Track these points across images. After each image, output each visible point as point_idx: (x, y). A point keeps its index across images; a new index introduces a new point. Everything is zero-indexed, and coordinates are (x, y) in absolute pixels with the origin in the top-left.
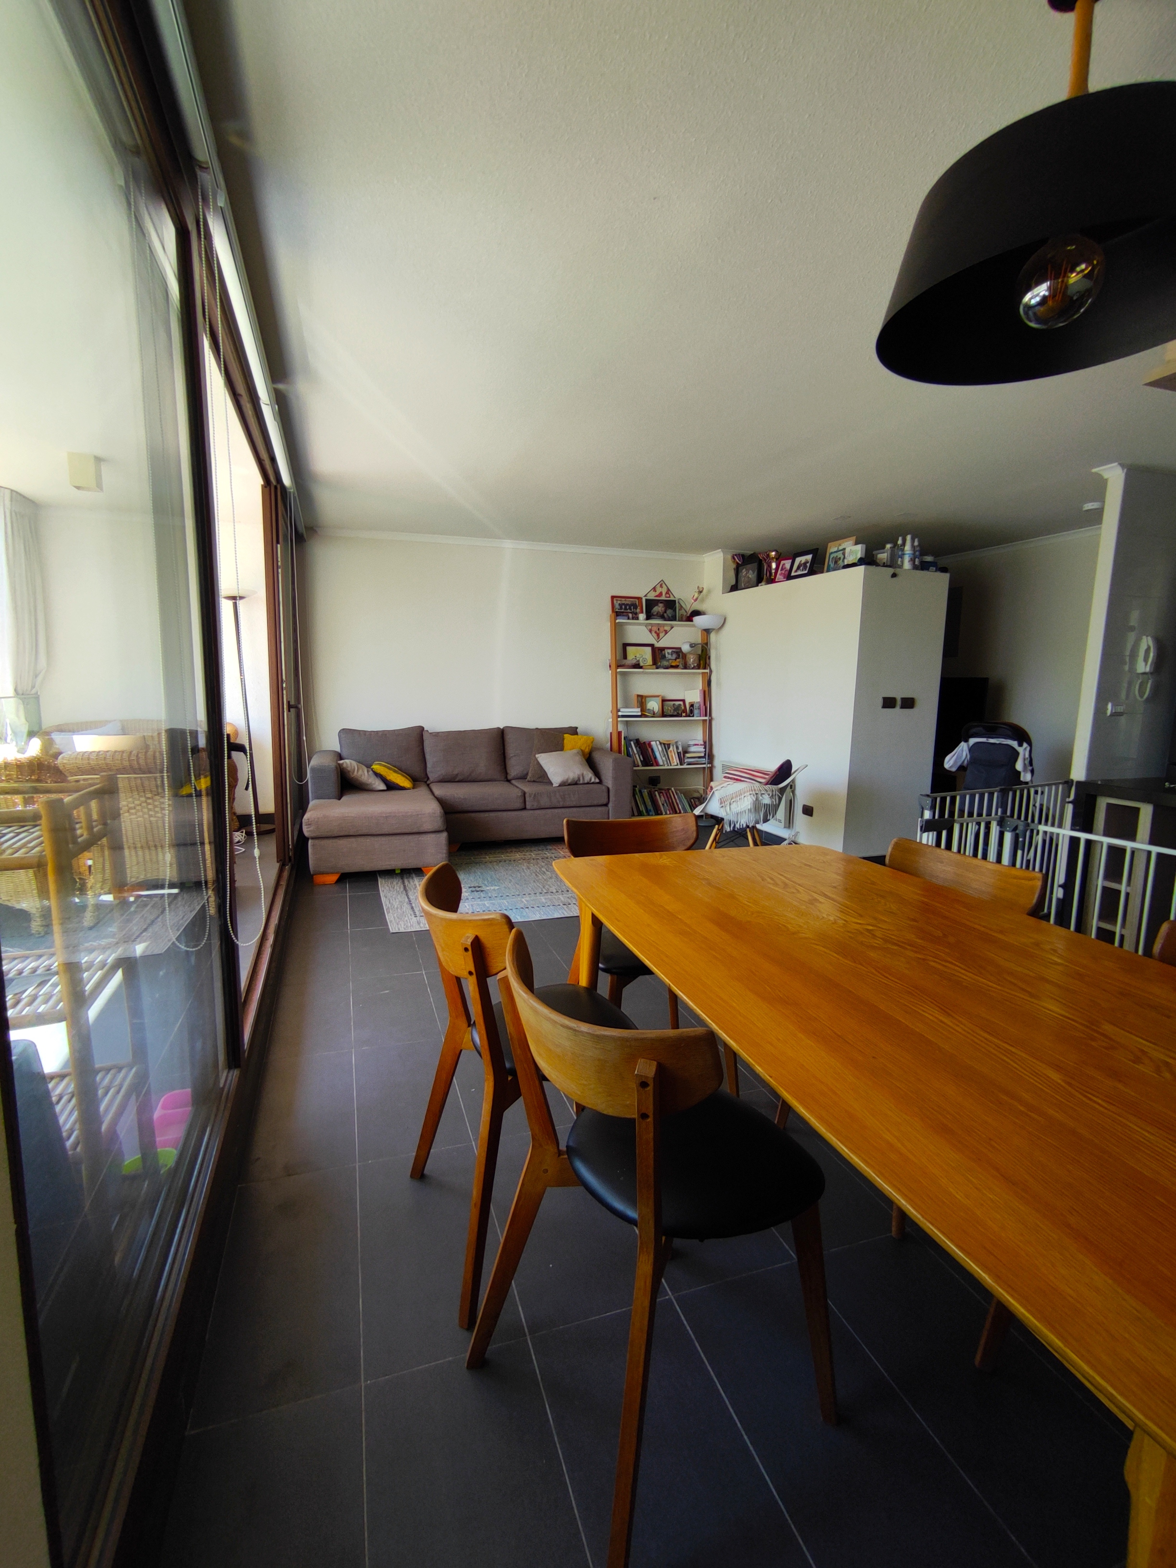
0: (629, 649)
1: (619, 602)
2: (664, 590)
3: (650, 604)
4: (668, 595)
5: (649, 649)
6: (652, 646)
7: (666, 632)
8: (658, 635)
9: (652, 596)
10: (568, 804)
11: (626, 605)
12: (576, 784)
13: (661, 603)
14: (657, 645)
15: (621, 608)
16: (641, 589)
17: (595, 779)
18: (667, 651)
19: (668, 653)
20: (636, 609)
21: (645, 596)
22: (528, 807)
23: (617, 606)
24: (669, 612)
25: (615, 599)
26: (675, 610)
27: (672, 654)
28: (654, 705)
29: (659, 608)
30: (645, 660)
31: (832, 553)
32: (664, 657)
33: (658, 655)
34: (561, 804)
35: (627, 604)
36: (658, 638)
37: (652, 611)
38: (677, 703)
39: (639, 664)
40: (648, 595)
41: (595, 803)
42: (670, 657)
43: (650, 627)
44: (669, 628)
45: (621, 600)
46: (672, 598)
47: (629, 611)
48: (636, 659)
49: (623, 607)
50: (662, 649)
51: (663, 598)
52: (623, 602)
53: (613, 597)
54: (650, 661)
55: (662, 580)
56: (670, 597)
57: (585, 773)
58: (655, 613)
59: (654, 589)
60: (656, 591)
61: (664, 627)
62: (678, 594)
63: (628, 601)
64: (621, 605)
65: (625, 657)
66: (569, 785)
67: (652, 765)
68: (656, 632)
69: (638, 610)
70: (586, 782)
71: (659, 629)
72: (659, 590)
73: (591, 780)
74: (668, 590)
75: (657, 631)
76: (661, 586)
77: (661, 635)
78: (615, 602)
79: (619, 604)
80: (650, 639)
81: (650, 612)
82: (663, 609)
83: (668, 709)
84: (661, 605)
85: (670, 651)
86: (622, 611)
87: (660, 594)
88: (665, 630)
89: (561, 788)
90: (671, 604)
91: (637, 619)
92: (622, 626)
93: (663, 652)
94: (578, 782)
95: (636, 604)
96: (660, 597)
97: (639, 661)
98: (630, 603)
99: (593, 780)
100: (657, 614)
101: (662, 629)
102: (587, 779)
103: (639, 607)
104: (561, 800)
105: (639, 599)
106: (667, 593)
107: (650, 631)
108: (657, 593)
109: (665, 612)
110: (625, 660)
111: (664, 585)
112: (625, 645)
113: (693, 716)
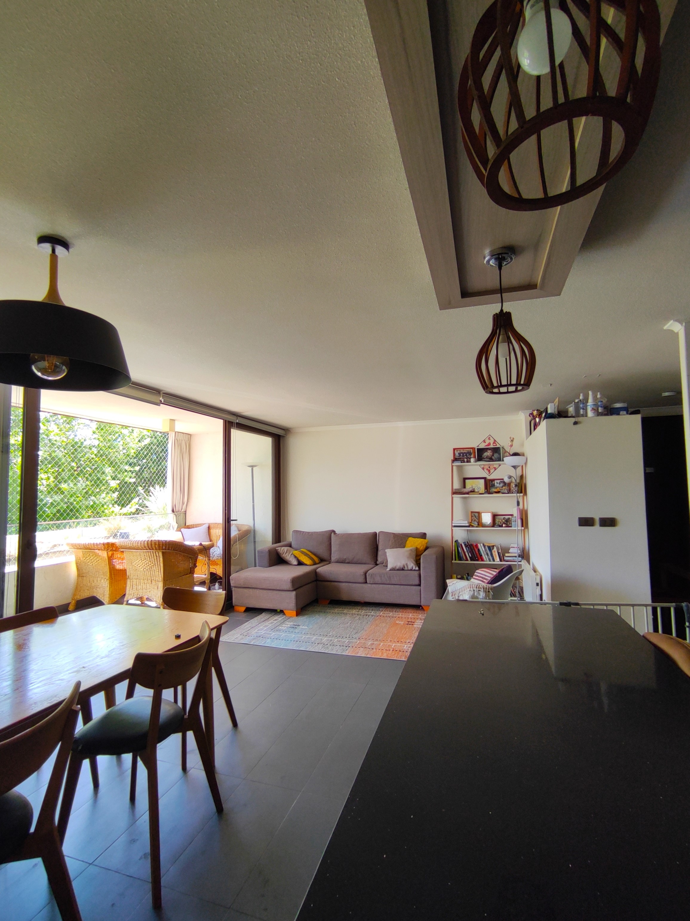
0: (467, 481)
1: (458, 452)
2: (492, 441)
3: (481, 451)
4: (495, 444)
5: (483, 481)
6: (485, 478)
7: (495, 469)
8: (489, 471)
9: (483, 446)
10: (393, 582)
11: (463, 453)
12: (403, 570)
13: (489, 450)
14: (489, 478)
15: (460, 455)
17: (416, 567)
18: (496, 481)
19: (497, 483)
20: (471, 455)
21: (478, 446)
22: (368, 582)
23: (457, 454)
24: (496, 455)
25: (456, 450)
26: (500, 454)
27: (500, 484)
28: (487, 518)
29: (488, 453)
30: (479, 488)
32: (493, 485)
33: (489, 486)
34: (388, 582)
35: (465, 453)
36: (490, 473)
37: (483, 456)
38: (507, 517)
39: (475, 492)
40: (479, 446)
41: (411, 583)
42: (498, 485)
43: (483, 466)
44: (498, 466)
45: (460, 451)
46: (498, 446)
47: (465, 457)
48: (472, 487)
49: (462, 455)
51: (492, 446)
52: (461, 452)
53: (454, 449)
54: (482, 489)
55: (490, 435)
56: (496, 445)
57: (408, 563)
58: (486, 457)
59: (484, 441)
60: (485, 443)
61: (493, 465)
62: (502, 443)
63: (465, 451)
65: (465, 487)
66: (398, 570)
67: (478, 560)
68: (487, 469)
69: (472, 456)
70: (409, 569)
71: (489, 467)
72: (487, 442)
73: (412, 568)
74: (495, 441)
75: (489, 469)
76: (489, 439)
77: (492, 471)
78: (456, 452)
79: (459, 453)
80: (484, 474)
81: (482, 457)
82: (491, 454)
83: (499, 521)
84: (489, 451)
85: (498, 481)
86: (461, 457)
87: (489, 444)
88: (494, 468)
89: (391, 571)
90: (496, 450)
91: (470, 462)
92: (462, 466)
93: (493, 482)
94: (404, 569)
95: (471, 452)
96: (489, 446)
97: (474, 489)
98: (466, 452)
99: (414, 568)
100: (487, 457)
101: (491, 467)
102: (410, 568)
103: (473, 454)
104: (387, 579)
105: (473, 449)
106: (494, 443)
107: (483, 469)
108: (486, 444)
109: (493, 455)
110: (464, 489)
111: (491, 438)
112: (465, 479)
113: (511, 527)
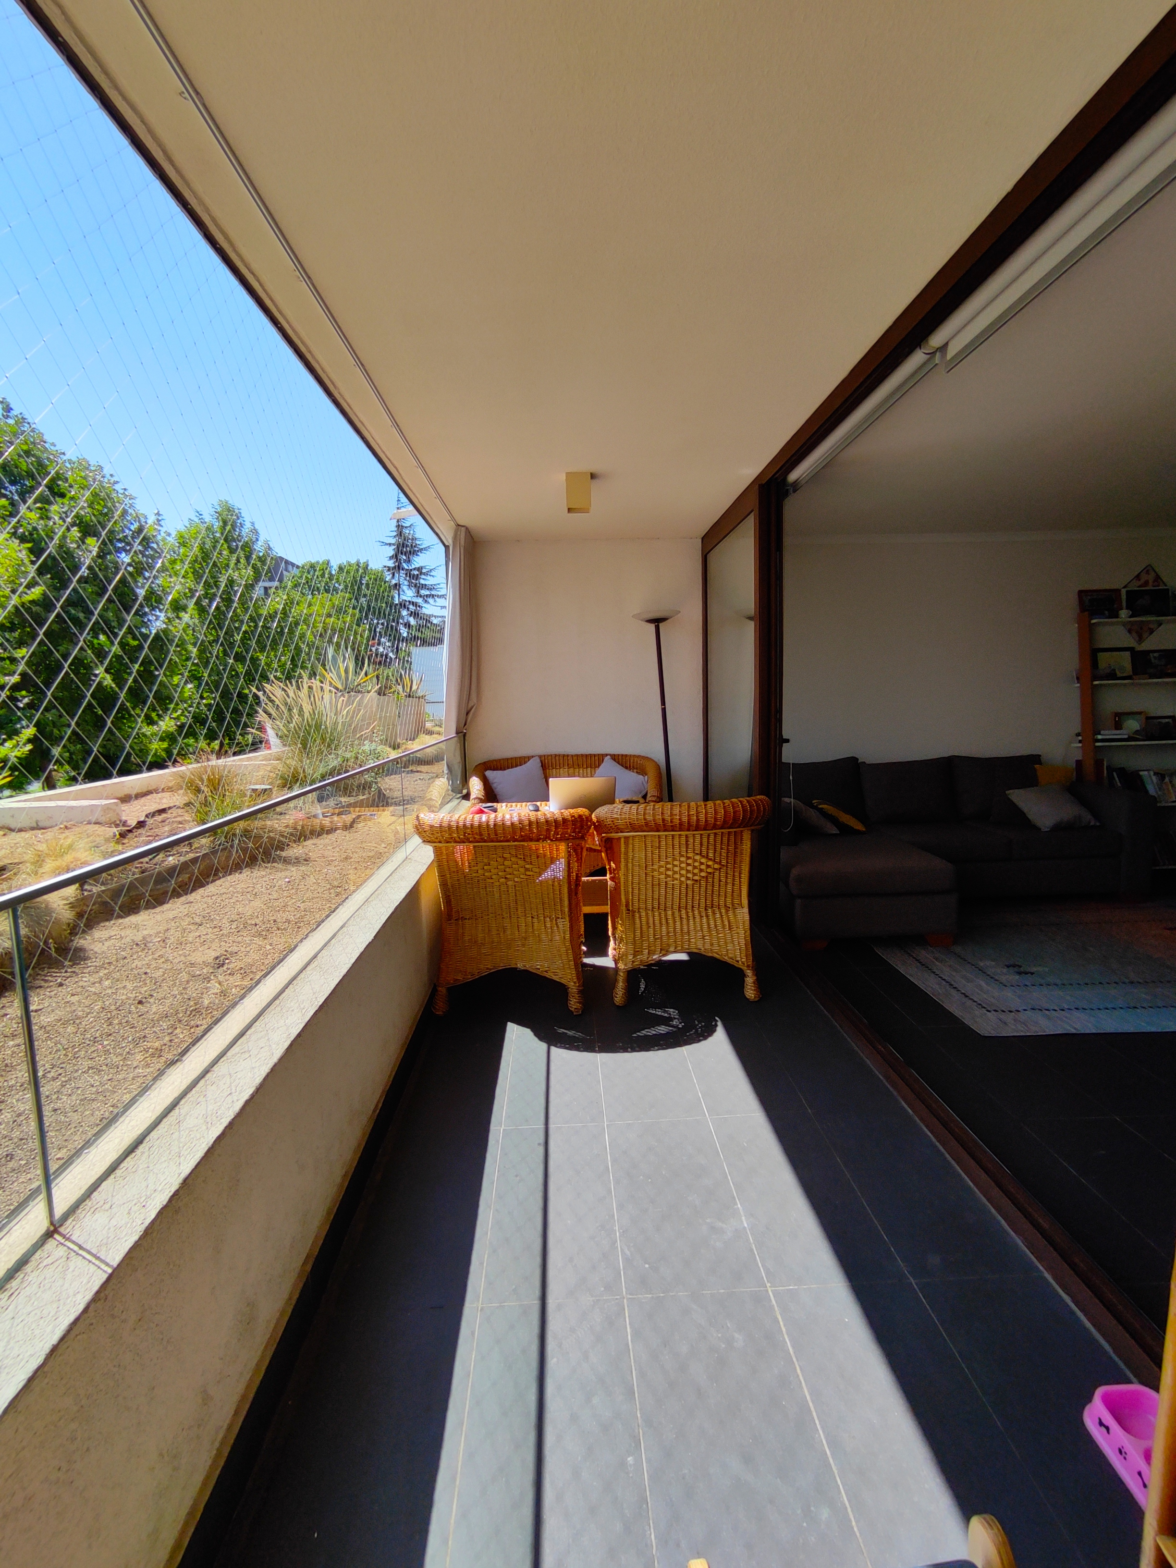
0: (1101, 655)
1: (1089, 597)
2: (1151, 577)
3: (1133, 596)
5: (1127, 654)
6: (1131, 649)
7: (1152, 631)
8: (1140, 636)
9: (1134, 587)
11: (1098, 601)
13: (1148, 593)
14: (1140, 648)
15: (1092, 605)
17: (1097, 822)
18: (1152, 655)
19: (1155, 658)
20: (1114, 604)
21: (1126, 587)
24: (1158, 605)
25: (1083, 594)
26: (1166, 602)
27: (1159, 659)
28: (1133, 725)
29: (1145, 601)
32: (1149, 663)
33: (1141, 661)
36: (1141, 639)
37: (1135, 605)
38: (1166, 720)
39: (1115, 674)
42: (1157, 662)
43: (1132, 626)
44: (1156, 626)
46: (1161, 587)
48: (1110, 667)
49: (1096, 603)
50: (1146, 653)
51: (1151, 587)
52: (1094, 597)
53: (1080, 592)
54: (1128, 669)
55: (1150, 565)
56: (1159, 585)
57: (1079, 813)
58: (1139, 608)
59: (1138, 577)
60: (1139, 580)
61: (1151, 624)
62: (1169, 580)
65: (1096, 665)
66: (1064, 829)
68: (1136, 633)
69: (1117, 606)
70: (1086, 824)
71: (1141, 628)
72: (1144, 577)
73: (1090, 822)
74: (1157, 576)
75: (1142, 631)
76: (1148, 573)
77: (1145, 635)
78: (1083, 597)
79: (1089, 600)
80: (1129, 641)
81: (1133, 607)
82: (1151, 601)
83: (1154, 730)
84: (1148, 596)
85: (1156, 655)
86: (1095, 608)
87: (1146, 583)
88: (1150, 629)
89: (1048, 834)
90: (1160, 594)
91: (1117, 616)
92: (1093, 626)
93: (1148, 657)
94: (1075, 826)
96: (1146, 586)
97: (1114, 670)
99: (1094, 823)
100: (1142, 608)
101: (1147, 628)
102: (1084, 822)
103: (1117, 602)
104: (1053, 849)
105: (1118, 591)
106: (1155, 581)
107: (1130, 631)
108: (1142, 581)
109: (1154, 605)
110: (1096, 670)
111: (1151, 571)
112: (1096, 651)
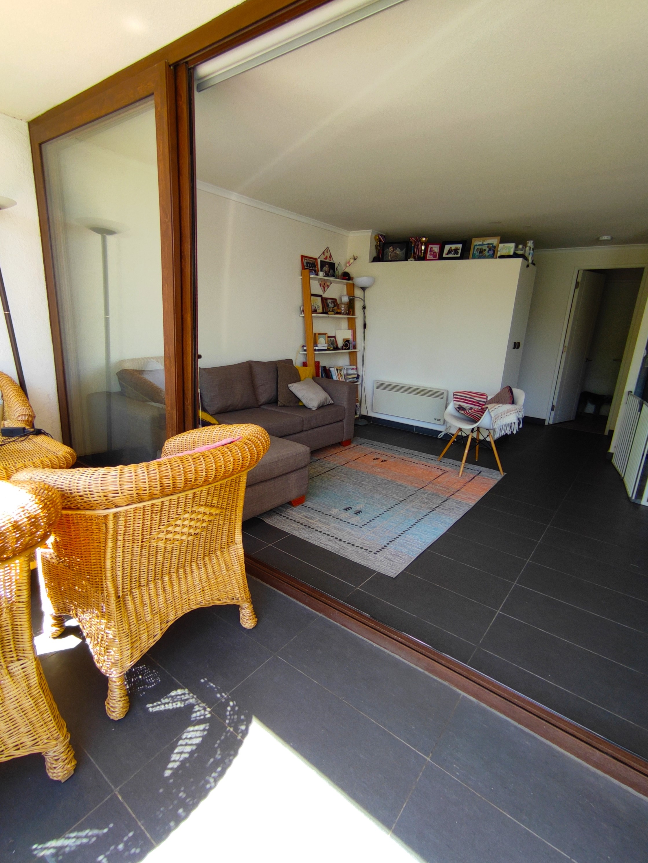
2: (329, 255)
3: (323, 264)
5: (319, 299)
6: (320, 296)
7: (329, 286)
8: (324, 288)
10: (326, 422)
13: (327, 264)
15: (306, 265)
16: (315, 253)
17: (332, 401)
21: (319, 258)
22: (304, 429)
23: (304, 264)
24: (332, 272)
25: (303, 258)
26: (334, 270)
29: (327, 268)
30: (318, 307)
31: (476, 245)
34: (322, 423)
35: (310, 263)
36: (324, 291)
38: (333, 339)
39: (316, 310)
40: (321, 258)
41: (339, 419)
44: (331, 283)
45: (306, 259)
46: (332, 261)
47: (310, 268)
50: (327, 299)
51: (328, 260)
53: (302, 256)
54: (321, 308)
55: (328, 247)
57: (325, 396)
61: (327, 282)
62: (336, 260)
63: (311, 261)
64: (307, 263)
68: (323, 286)
70: (330, 403)
71: (324, 283)
74: (331, 255)
76: (327, 252)
77: (326, 288)
78: (303, 260)
79: (305, 262)
80: (320, 291)
82: (329, 268)
84: (327, 266)
90: (332, 266)
94: (326, 404)
95: (314, 263)
96: (326, 259)
100: (325, 272)
105: (316, 260)
107: (320, 285)
108: (325, 257)
109: (330, 271)
111: (328, 251)
